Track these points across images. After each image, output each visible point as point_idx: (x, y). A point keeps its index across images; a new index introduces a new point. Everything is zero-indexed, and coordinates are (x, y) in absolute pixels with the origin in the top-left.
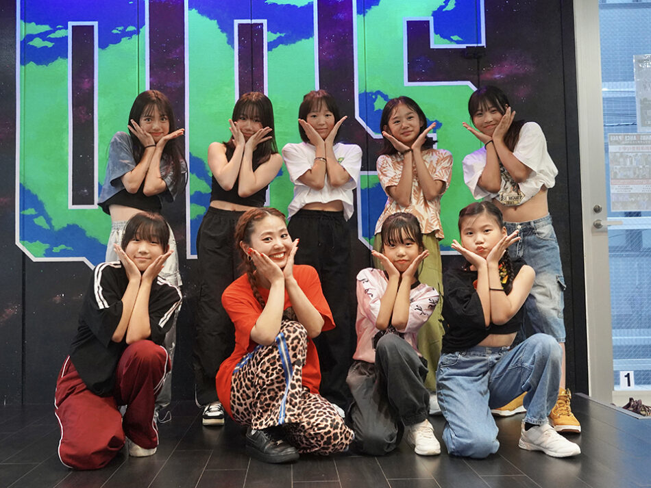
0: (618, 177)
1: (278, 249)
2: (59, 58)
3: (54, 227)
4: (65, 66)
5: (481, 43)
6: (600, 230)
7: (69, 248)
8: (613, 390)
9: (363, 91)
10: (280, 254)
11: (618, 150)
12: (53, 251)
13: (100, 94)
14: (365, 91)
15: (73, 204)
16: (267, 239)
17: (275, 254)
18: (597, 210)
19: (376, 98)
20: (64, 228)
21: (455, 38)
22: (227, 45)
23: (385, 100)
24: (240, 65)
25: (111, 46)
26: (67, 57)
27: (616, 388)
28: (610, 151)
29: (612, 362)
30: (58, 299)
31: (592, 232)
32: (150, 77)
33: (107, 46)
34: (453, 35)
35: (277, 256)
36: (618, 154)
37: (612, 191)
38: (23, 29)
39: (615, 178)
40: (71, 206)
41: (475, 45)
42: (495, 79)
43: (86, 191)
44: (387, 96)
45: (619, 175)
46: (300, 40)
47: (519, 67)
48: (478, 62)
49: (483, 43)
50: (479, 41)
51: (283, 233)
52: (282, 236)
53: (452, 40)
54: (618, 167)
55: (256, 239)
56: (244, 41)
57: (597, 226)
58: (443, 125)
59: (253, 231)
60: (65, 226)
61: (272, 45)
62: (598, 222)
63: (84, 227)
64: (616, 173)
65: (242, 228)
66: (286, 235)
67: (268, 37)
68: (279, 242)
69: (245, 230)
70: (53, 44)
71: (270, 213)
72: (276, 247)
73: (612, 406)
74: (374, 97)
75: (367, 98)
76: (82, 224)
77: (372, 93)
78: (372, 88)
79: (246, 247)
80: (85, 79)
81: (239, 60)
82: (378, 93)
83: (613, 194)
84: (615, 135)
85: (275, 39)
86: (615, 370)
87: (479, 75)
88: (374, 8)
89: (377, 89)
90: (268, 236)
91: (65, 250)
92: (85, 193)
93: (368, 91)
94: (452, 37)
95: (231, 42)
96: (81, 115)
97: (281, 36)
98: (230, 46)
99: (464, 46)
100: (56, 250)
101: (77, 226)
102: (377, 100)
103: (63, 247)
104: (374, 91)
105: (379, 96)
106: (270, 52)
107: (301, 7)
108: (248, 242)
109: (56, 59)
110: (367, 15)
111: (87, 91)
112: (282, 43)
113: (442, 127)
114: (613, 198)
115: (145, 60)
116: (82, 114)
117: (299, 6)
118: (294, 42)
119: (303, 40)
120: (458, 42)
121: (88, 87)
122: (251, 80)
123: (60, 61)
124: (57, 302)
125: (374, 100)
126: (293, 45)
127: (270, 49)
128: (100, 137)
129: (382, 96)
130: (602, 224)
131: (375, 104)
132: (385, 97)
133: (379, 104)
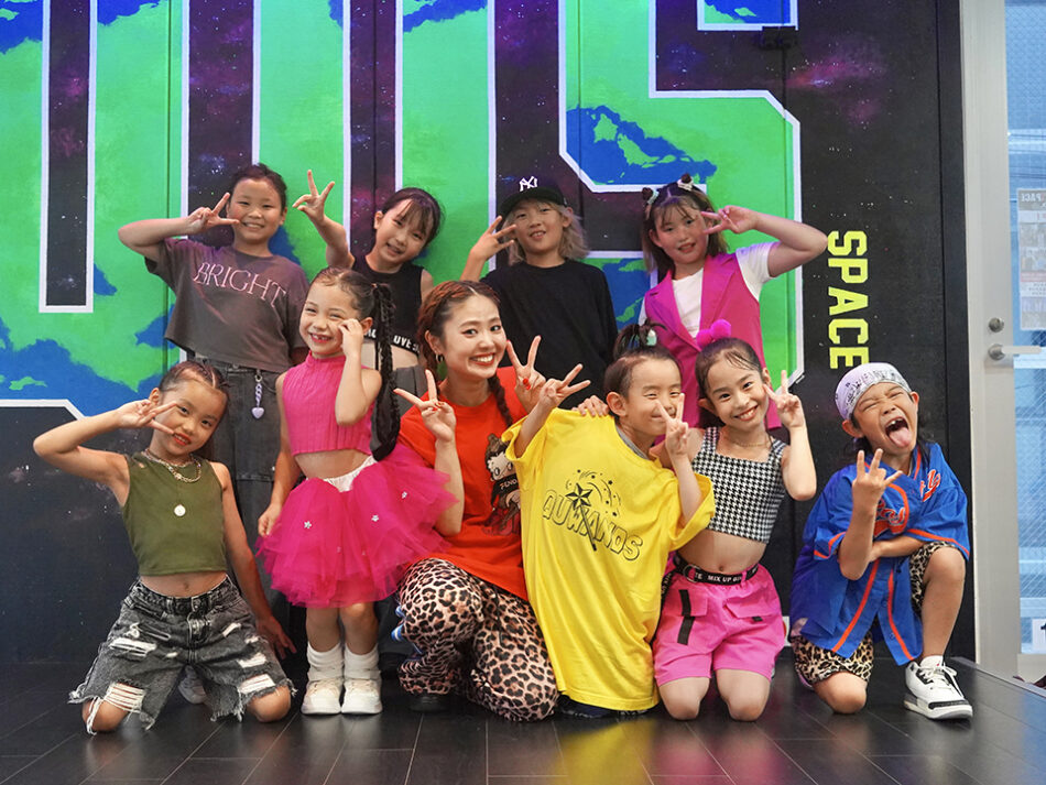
0: (1033, 268)
1: (486, 349)
2: (26, 39)
3: (12, 344)
4: (37, 55)
5: (789, 21)
6: (999, 362)
7: (40, 383)
8: (1020, 652)
9: (574, 107)
10: (486, 356)
11: (1034, 220)
12: (11, 387)
13: (98, 105)
14: (579, 105)
15: (48, 304)
16: (469, 332)
17: (480, 356)
18: (995, 327)
19: (598, 118)
20: (30, 346)
21: (743, 11)
22: (331, 19)
23: (614, 122)
24: (353, 56)
25: (121, 18)
26: (41, 39)
27: (1026, 649)
28: (1019, 220)
29: (1019, 602)
30: (17, 474)
31: (986, 367)
32: (191, 75)
33: (114, 18)
34: (740, 7)
35: (482, 360)
36: (1036, 227)
37: (1023, 293)
39: (1029, 270)
40: (44, 308)
41: (779, 25)
42: (814, 86)
43: (71, 280)
44: (617, 115)
45: (1037, 262)
46: (462, 12)
47: (857, 66)
48: (784, 56)
49: (794, 21)
50: (786, 17)
51: (495, 324)
52: (492, 329)
53: (736, 16)
54: (1035, 249)
55: (453, 331)
56: (360, 13)
57: (996, 355)
58: (718, 169)
59: (449, 318)
60: (33, 343)
61: (412, 21)
62: (997, 349)
63: (66, 347)
64: (1030, 259)
65: (431, 311)
66: (499, 327)
67: (404, 6)
68: (486, 338)
69: (435, 315)
70: (16, 13)
71: (476, 290)
72: (483, 345)
73: (1018, 682)
74: (594, 117)
75: (583, 119)
76: (62, 339)
77: (590, 110)
78: (591, 100)
79: (433, 341)
80: (74, 77)
81: (352, 48)
82: (603, 109)
83: (1024, 298)
84: (1031, 192)
85: (418, 9)
86: (1022, 615)
87: (784, 80)
89: (601, 104)
90: (470, 327)
91: (33, 385)
92: (69, 284)
93: (583, 106)
94: (736, 10)
95: (337, 14)
96: (65, 144)
97: (427, 5)
98: (335, 21)
99: (758, 27)
100: (16, 385)
101: (54, 343)
102: (600, 122)
103: (28, 380)
104: (595, 107)
105: (603, 116)
106: (406, 33)
108: (439, 333)
109: (22, 41)
111: (77, 100)
112: (429, 19)
113: (716, 173)
114: (1024, 306)
115: (180, 44)
116: (66, 141)
118: (451, 16)
119: (468, 13)
120: (747, 20)
121: (77, 93)
122: (372, 83)
123: (28, 44)
124: (17, 481)
125: (595, 123)
126: (449, 21)
127: (407, 28)
128: (98, 184)
129: (608, 117)
130: (1003, 352)
131: (596, 129)
132: (614, 117)
133: (604, 130)
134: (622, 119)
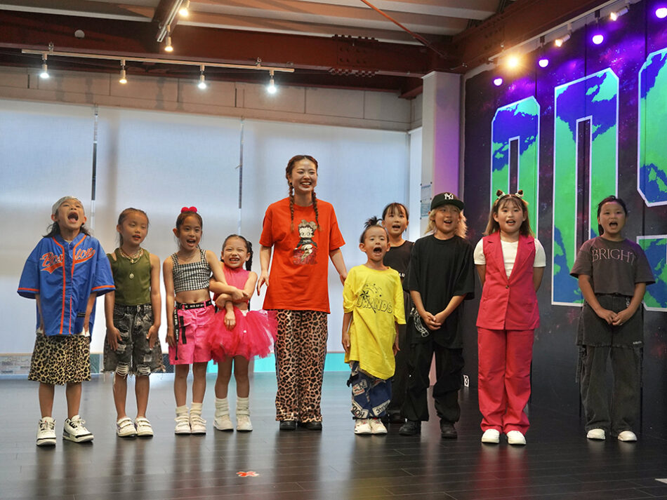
4: (507, 168)
14: (644, 165)
22: (573, 141)
23: (655, 171)
25: (524, 151)
26: (508, 164)
38: (495, 146)
44: (657, 168)
56: (581, 135)
61: (594, 136)
67: (593, 129)
70: (504, 155)
74: (649, 169)
75: (645, 171)
77: (648, 166)
78: (648, 163)
80: (514, 177)
81: (578, 151)
82: (652, 165)
85: (596, 130)
88: (651, 89)
89: (651, 163)
93: (646, 165)
95: (574, 139)
97: (599, 128)
102: (651, 172)
105: (652, 169)
106: (593, 141)
107: (611, 100)
109: (504, 165)
110: (647, 96)
112: (599, 133)
117: (609, 100)
118: (605, 131)
119: (610, 128)
125: (649, 173)
126: (605, 133)
127: (593, 139)
129: (654, 169)
131: (650, 176)
132: (656, 168)
133: (652, 176)
134: (659, 169)
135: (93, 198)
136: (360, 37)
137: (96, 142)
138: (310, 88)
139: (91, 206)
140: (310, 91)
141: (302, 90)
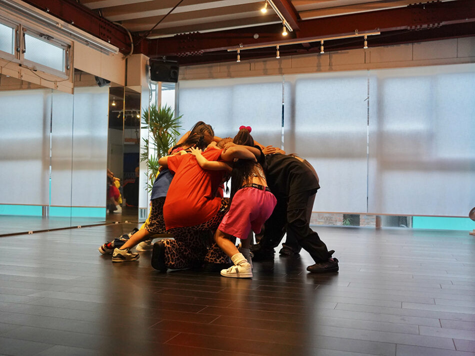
135: (283, 126)
136: (428, 2)
137: (283, 104)
138: (416, 44)
139: (282, 131)
140: (416, 45)
141: (410, 45)
